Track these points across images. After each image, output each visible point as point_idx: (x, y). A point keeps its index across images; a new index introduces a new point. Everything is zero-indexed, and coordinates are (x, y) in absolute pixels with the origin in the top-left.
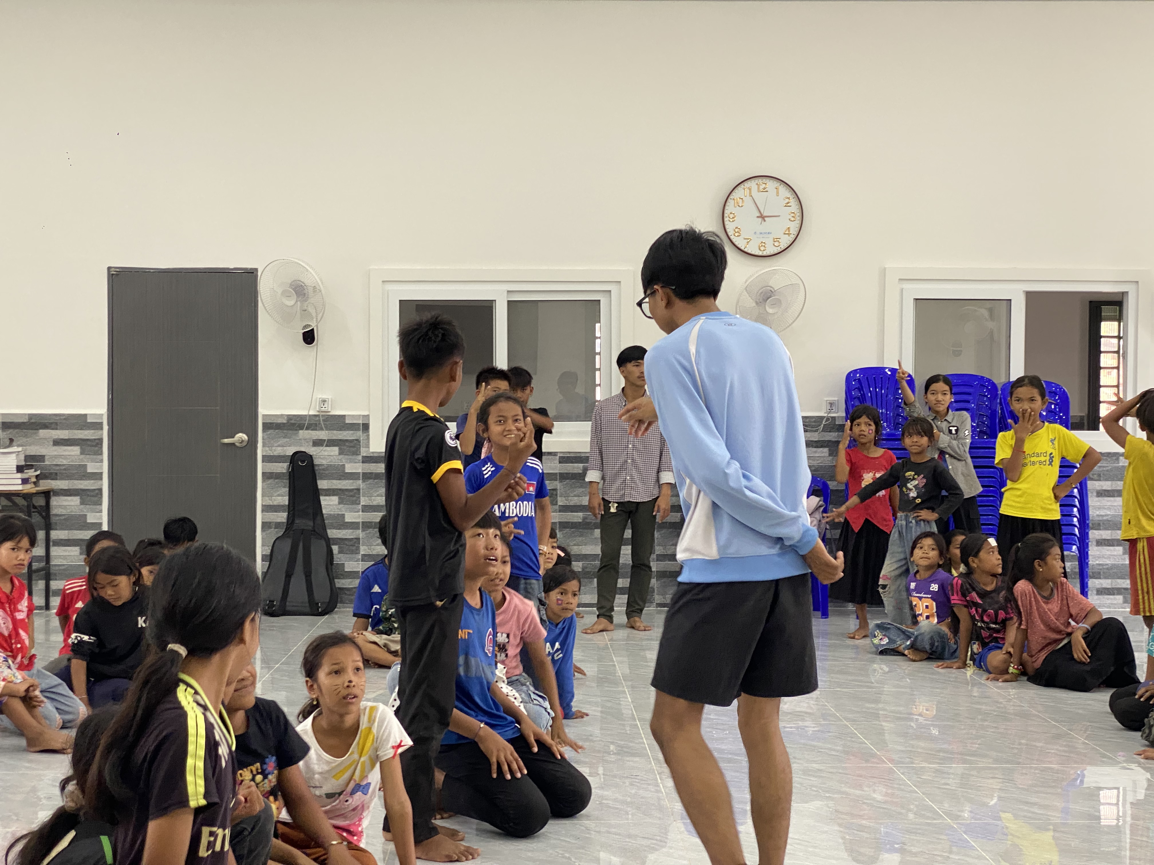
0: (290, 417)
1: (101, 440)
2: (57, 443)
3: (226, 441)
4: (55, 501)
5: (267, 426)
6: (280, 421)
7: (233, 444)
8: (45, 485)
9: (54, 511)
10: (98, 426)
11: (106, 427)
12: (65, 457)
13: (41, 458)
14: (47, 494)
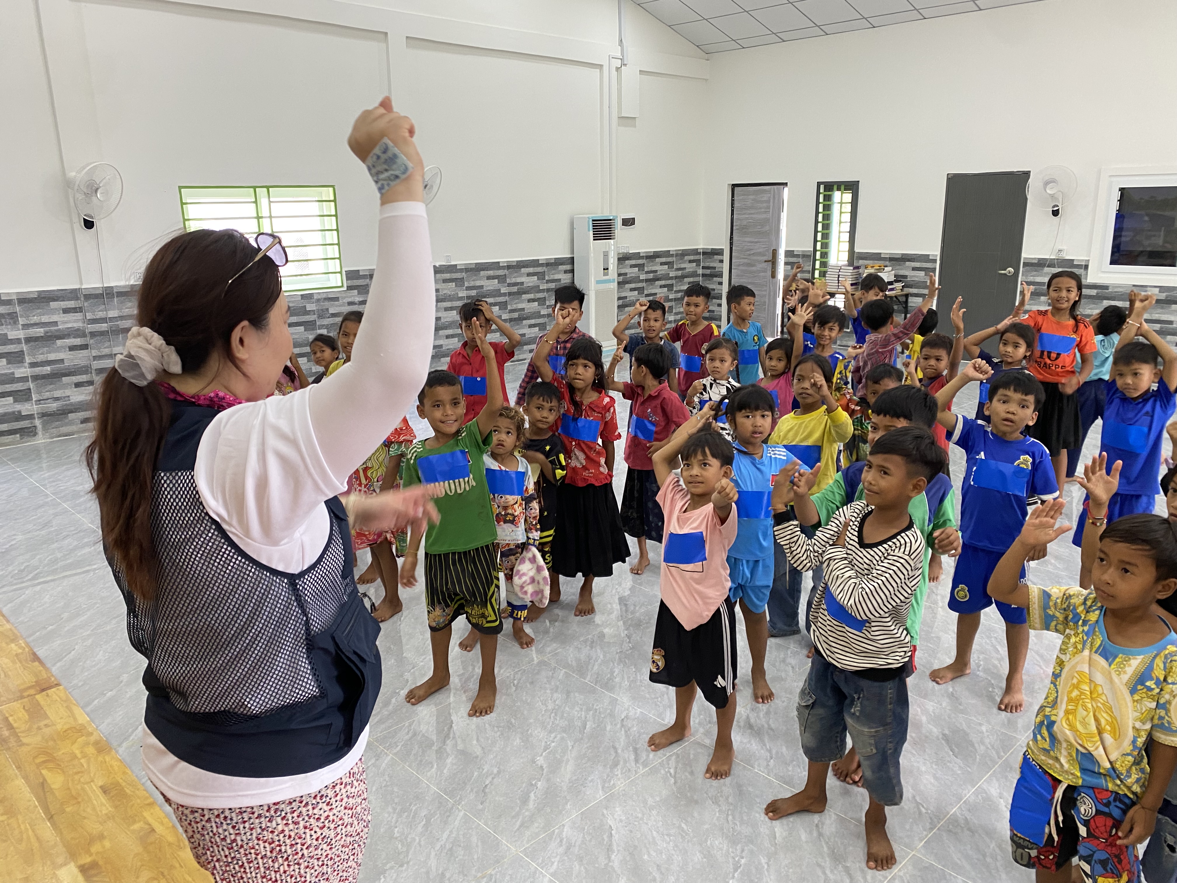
0: (1039, 259)
1: (935, 269)
2: (914, 269)
3: (1003, 272)
4: (910, 299)
5: (1026, 264)
6: (1034, 261)
7: (1005, 274)
8: (907, 290)
9: (910, 304)
10: (935, 261)
11: (938, 262)
12: (917, 277)
13: (905, 277)
14: (907, 296)
